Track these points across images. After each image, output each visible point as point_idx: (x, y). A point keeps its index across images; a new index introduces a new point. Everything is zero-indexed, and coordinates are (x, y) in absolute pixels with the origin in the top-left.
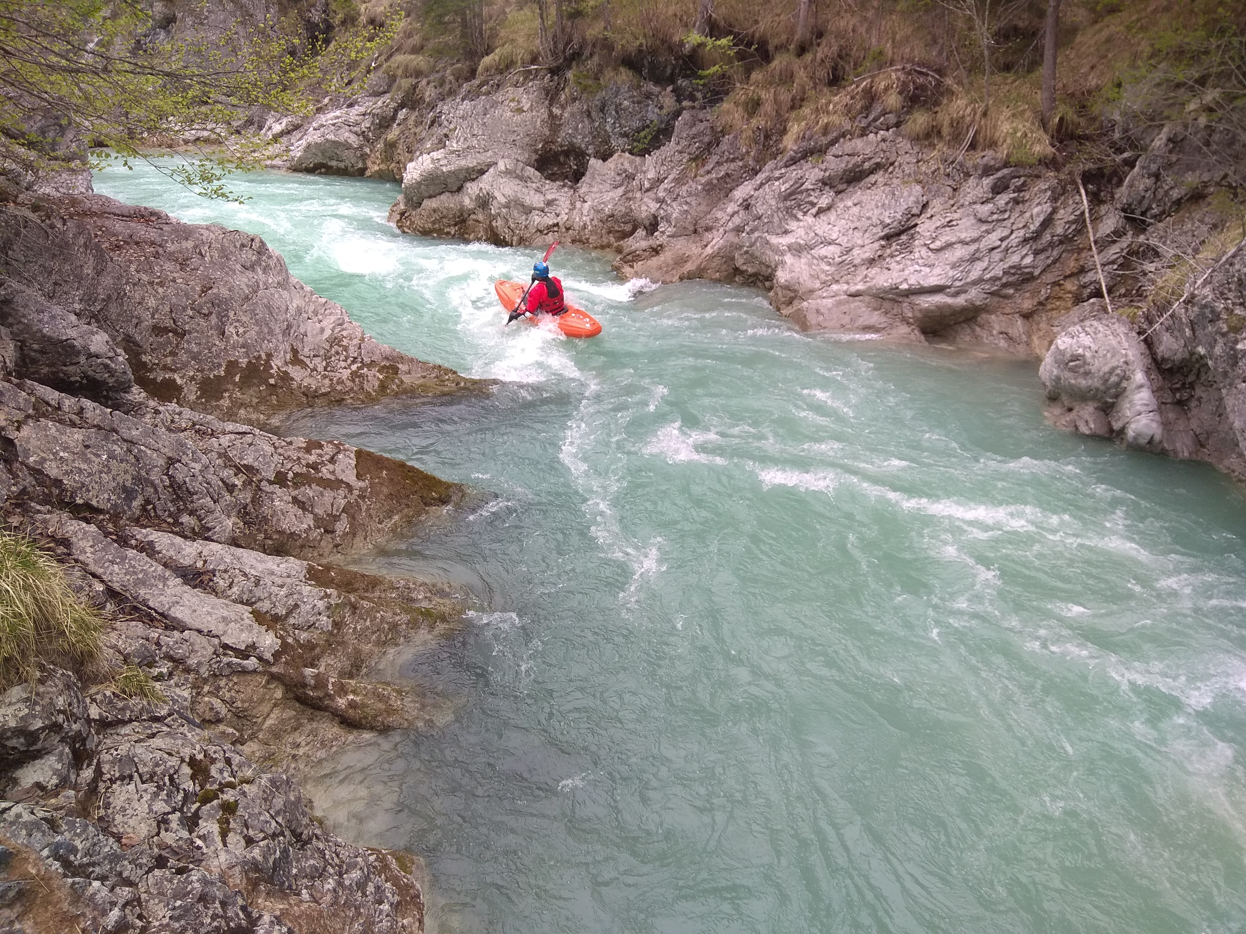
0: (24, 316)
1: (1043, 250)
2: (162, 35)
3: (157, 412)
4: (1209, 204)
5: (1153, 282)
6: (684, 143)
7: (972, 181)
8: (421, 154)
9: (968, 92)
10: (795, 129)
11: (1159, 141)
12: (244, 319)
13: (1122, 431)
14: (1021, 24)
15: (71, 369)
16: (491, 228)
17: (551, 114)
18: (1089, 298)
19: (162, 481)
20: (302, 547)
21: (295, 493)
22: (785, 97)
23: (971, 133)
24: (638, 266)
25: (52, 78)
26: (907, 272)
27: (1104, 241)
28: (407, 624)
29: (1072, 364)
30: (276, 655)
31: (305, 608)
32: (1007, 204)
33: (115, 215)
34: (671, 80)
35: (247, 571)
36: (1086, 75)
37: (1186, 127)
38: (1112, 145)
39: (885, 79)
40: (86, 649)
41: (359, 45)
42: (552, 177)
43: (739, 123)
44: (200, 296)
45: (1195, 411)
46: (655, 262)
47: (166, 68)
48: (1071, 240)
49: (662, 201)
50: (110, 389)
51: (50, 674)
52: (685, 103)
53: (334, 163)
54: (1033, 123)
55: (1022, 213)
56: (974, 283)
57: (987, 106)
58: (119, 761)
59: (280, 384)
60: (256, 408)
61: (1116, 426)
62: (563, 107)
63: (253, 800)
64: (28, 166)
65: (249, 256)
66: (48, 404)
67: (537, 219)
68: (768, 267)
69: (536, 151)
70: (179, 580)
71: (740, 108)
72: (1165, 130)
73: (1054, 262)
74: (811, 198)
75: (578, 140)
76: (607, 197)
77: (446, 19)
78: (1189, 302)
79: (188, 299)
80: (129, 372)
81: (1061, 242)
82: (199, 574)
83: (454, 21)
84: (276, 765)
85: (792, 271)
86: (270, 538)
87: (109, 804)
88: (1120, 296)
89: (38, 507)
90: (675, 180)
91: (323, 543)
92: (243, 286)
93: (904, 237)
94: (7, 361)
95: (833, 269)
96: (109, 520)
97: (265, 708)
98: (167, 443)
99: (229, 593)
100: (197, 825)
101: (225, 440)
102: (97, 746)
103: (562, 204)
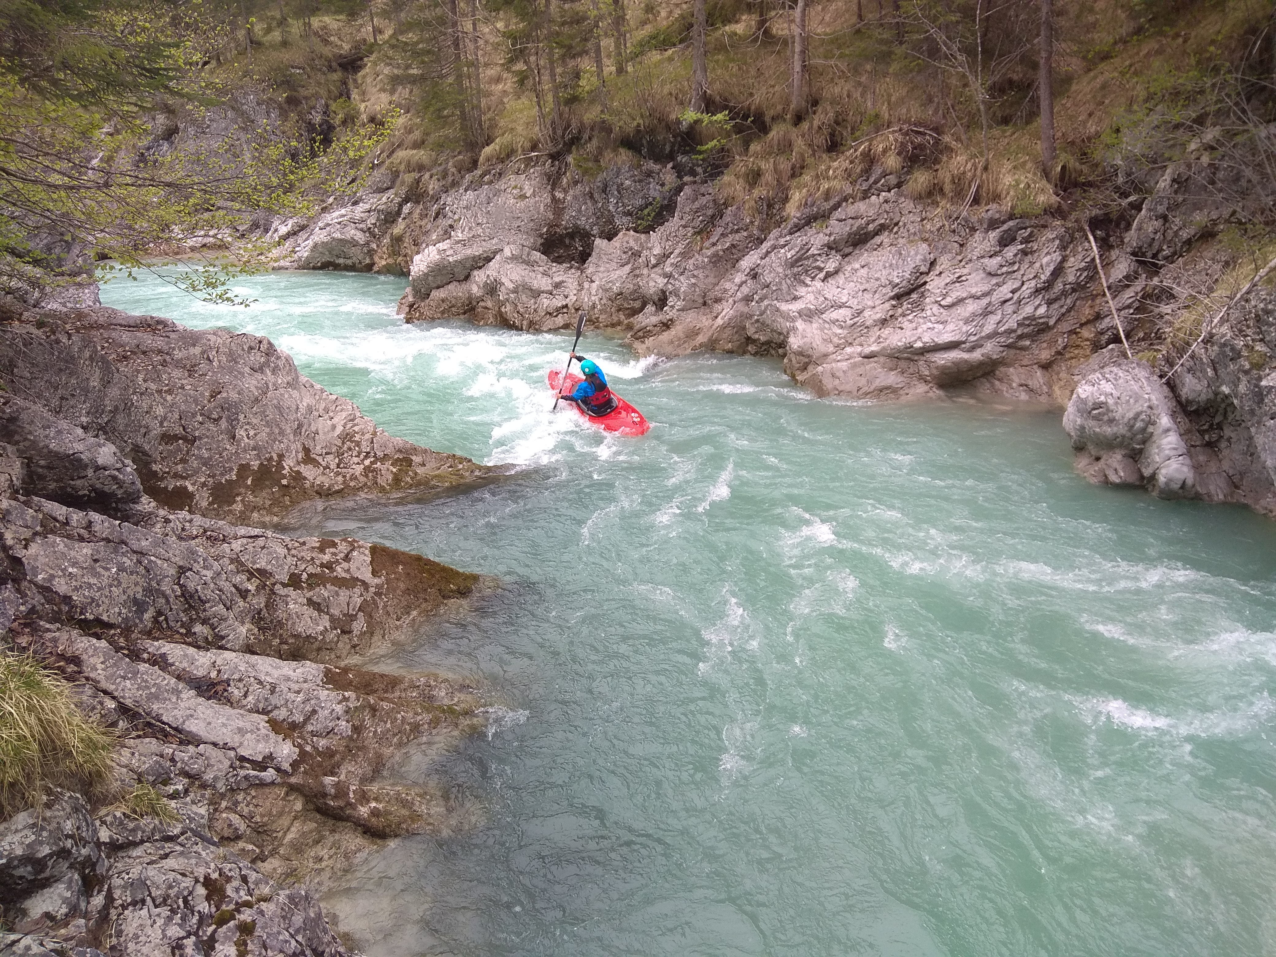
0: (30, 433)
1: (1056, 300)
2: (166, 146)
3: (167, 521)
4: (1220, 242)
5: (1171, 324)
6: (687, 217)
7: (978, 236)
8: (427, 245)
9: (967, 148)
10: (796, 196)
11: (1164, 183)
12: (254, 421)
13: (1153, 477)
14: (1015, 77)
15: (79, 483)
16: (500, 314)
17: (554, 198)
18: (1108, 344)
19: (173, 590)
20: (319, 649)
21: (308, 595)
22: (785, 166)
23: (973, 189)
24: (650, 342)
25: (55, 196)
26: (920, 330)
27: (1117, 287)
28: (429, 724)
29: (1095, 412)
30: (295, 765)
31: (323, 714)
32: (1015, 255)
33: (121, 325)
34: (671, 157)
35: (263, 678)
36: (1084, 123)
37: (1189, 166)
38: (1117, 189)
39: (883, 141)
40: (94, 769)
41: (357, 144)
42: (558, 260)
43: (741, 194)
44: (209, 401)
45: (1225, 452)
46: (666, 336)
47: (168, 179)
48: (1084, 287)
49: (669, 276)
50: (119, 500)
51: (57, 797)
52: (687, 179)
53: (341, 261)
54: (1035, 174)
55: (1032, 263)
56: (989, 337)
57: (987, 160)
58: (131, 885)
59: (293, 484)
60: (270, 512)
61: (1147, 472)
62: (565, 191)
63: (271, 919)
64: (34, 283)
65: (257, 358)
66: (55, 519)
67: (545, 302)
68: (780, 334)
69: (541, 236)
70: (193, 693)
71: (741, 180)
72: (1169, 171)
73: (1069, 311)
74: (818, 263)
75: (582, 222)
76: (614, 275)
77: (445, 112)
78: (1208, 341)
79: (197, 405)
80: (138, 482)
81: (1074, 290)
82: (213, 684)
83: (453, 115)
84: (298, 881)
85: (804, 337)
86: (286, 643)
87: (121, 931)
88: (1139, 340)
89: (48, 626)
90: (681, 254)
91: (340, 645)
92: (253, 389)
93: (914, 296)
94: (14, 479)
95: (846, 332)
96: (121, 634)
97: (285, 821)
98: (177, 552)
99: (244, 702)
100: (213, 948)
101: (237, 545)
102: (108, 871)
103: (569, 285)
